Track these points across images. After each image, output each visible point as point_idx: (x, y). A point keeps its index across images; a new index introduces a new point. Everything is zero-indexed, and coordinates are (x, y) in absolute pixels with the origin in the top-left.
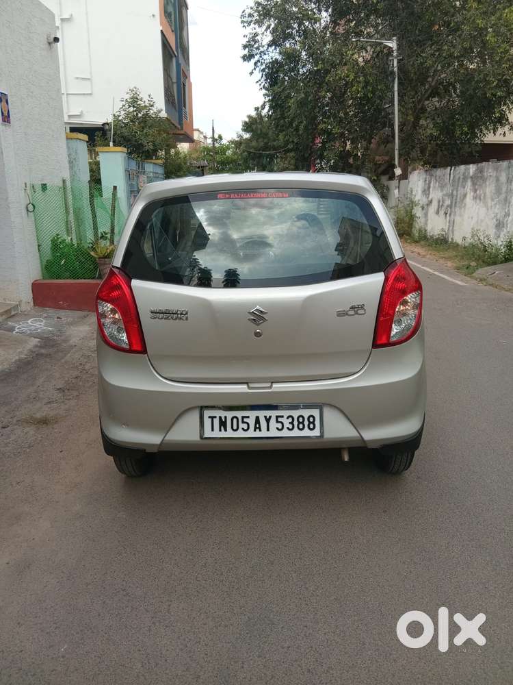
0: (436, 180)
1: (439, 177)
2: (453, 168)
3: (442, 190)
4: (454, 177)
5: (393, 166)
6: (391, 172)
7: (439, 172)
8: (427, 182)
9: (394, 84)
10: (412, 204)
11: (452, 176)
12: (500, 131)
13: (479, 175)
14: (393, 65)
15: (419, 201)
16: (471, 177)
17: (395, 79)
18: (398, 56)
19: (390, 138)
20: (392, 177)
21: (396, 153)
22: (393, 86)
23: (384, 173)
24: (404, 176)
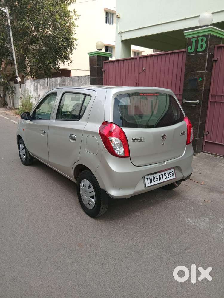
0: (40, 85)
1: (42, 83)
2: (49, 79)
3: (44, 90)
4: (50, 84)
5: (16, 77)
6: (15, 79)
7: (41, 81)
8: (36, 86)
9: (9, 32)
10: (29, 97)
11: (48, 83)
12: (66, 63)
13: (63, 83)
14: (8, 22)
15: (33, 95)
16: (59, 84)
17: (9, 30)
18: (10, 18)
19: (12, 62)
20: (16, 82)
21: (16, 69)
22: (10, 34)
23: (11, 80)
24: (23, 82)
